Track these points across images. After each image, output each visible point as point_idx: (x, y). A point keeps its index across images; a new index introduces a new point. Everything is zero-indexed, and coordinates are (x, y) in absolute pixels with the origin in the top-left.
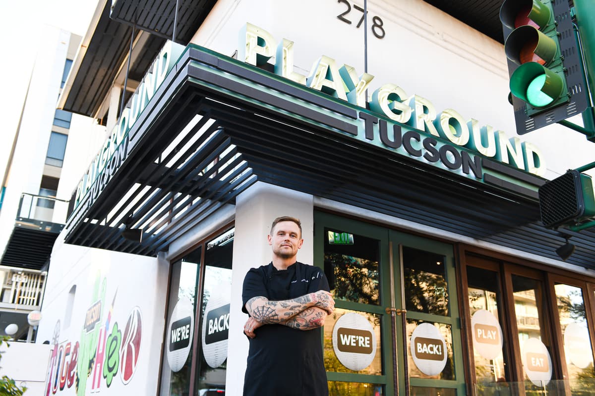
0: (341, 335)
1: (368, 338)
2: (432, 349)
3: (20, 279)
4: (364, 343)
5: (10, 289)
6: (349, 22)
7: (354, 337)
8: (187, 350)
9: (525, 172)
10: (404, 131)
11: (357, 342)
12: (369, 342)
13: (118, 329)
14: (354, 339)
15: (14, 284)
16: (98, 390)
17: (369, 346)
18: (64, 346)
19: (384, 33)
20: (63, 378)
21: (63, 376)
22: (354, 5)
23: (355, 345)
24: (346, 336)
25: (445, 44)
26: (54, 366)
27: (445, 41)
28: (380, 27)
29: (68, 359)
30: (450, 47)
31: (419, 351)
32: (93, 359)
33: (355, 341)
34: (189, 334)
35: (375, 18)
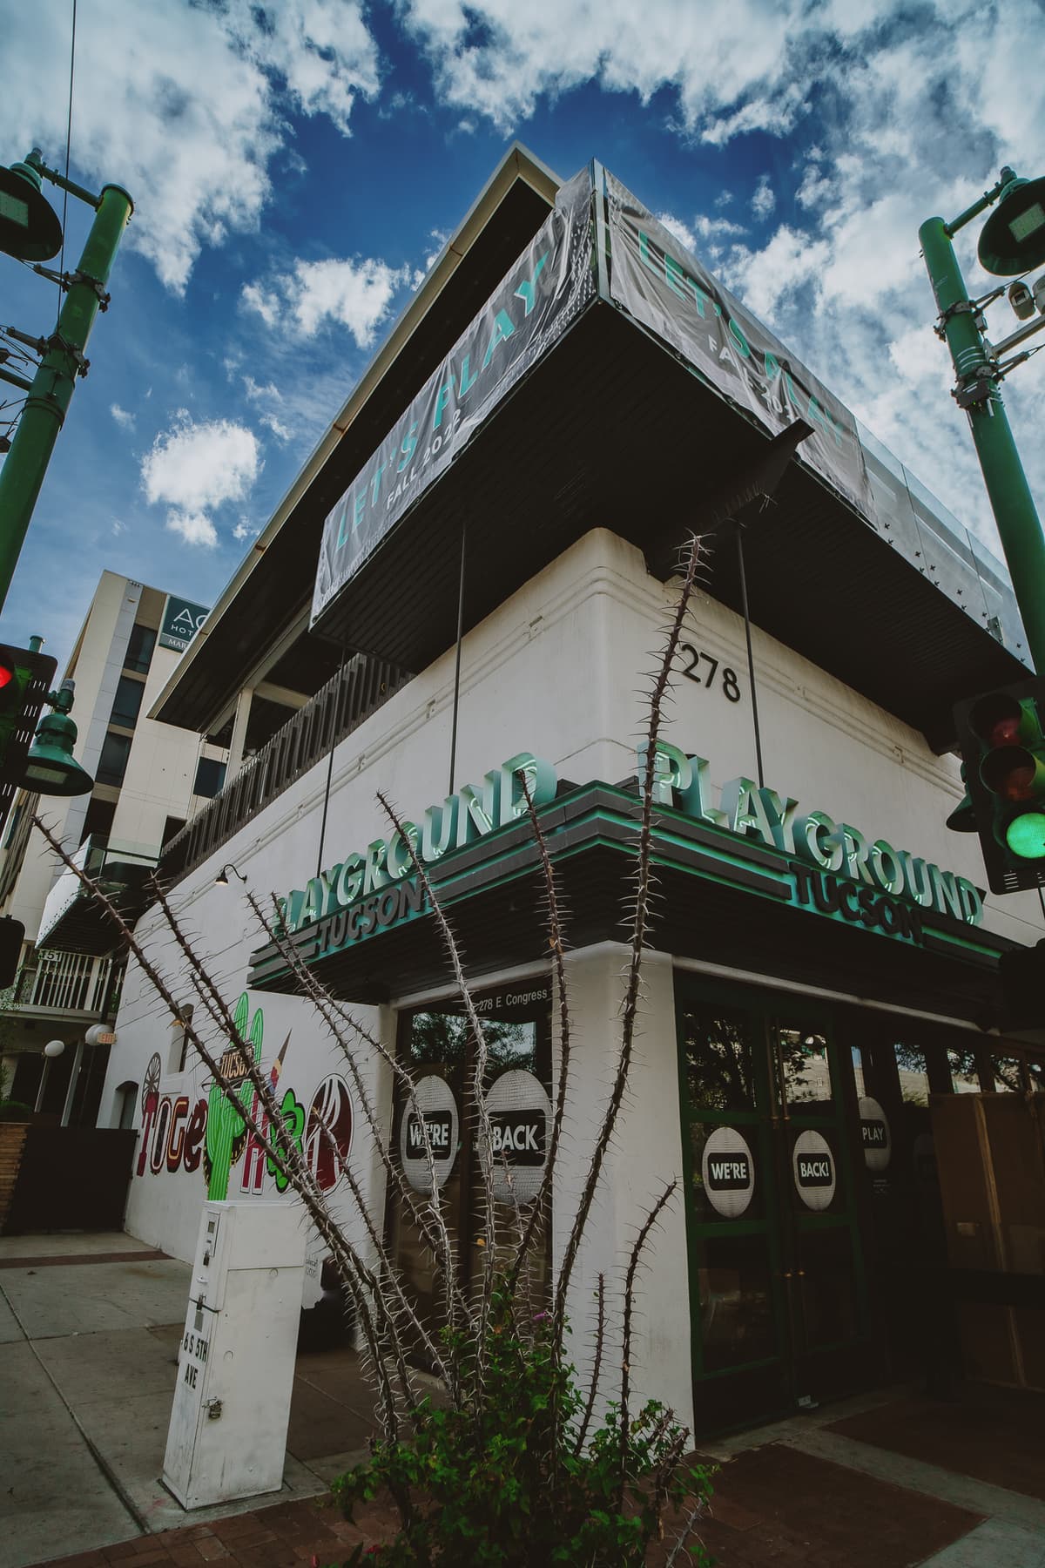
0: (712, 1165)
1: (744, 1165)
2: (817, 1170)
3: (51, 957)
4: (740, 1172)
5: (35, 972)
6: (697, 680)
7: (727, 1165)
8: (448, 1164)
9: (965, 923)
10: (839, 882)
11: (731, 1173)
12: (745, 1171)
13: (297, 1102)
14: (727, 1168)
15: (41, 963)
16: (258, 1191)
17: (745, 1177)
18: (173, 1102)
19: (738, 694)
20: (174, 1153)
21: (175, 1148)
22: (702, 653)
23: (729, 1177)
24: (717, 1165)
25: (808, 705)
26: (151, 1129)
27: (807, 700)
28: (733, 684)
29: (184, 1123)
30: (814, 709)
31: (803, 1175)
32: (241, 1137)
33: (728, 1171)
34: (448, 1138)
35: (727, 671)
